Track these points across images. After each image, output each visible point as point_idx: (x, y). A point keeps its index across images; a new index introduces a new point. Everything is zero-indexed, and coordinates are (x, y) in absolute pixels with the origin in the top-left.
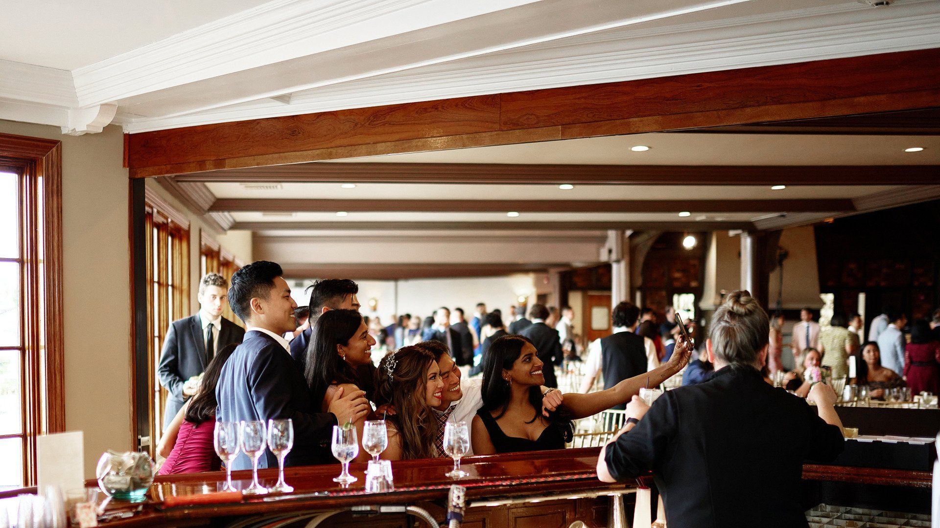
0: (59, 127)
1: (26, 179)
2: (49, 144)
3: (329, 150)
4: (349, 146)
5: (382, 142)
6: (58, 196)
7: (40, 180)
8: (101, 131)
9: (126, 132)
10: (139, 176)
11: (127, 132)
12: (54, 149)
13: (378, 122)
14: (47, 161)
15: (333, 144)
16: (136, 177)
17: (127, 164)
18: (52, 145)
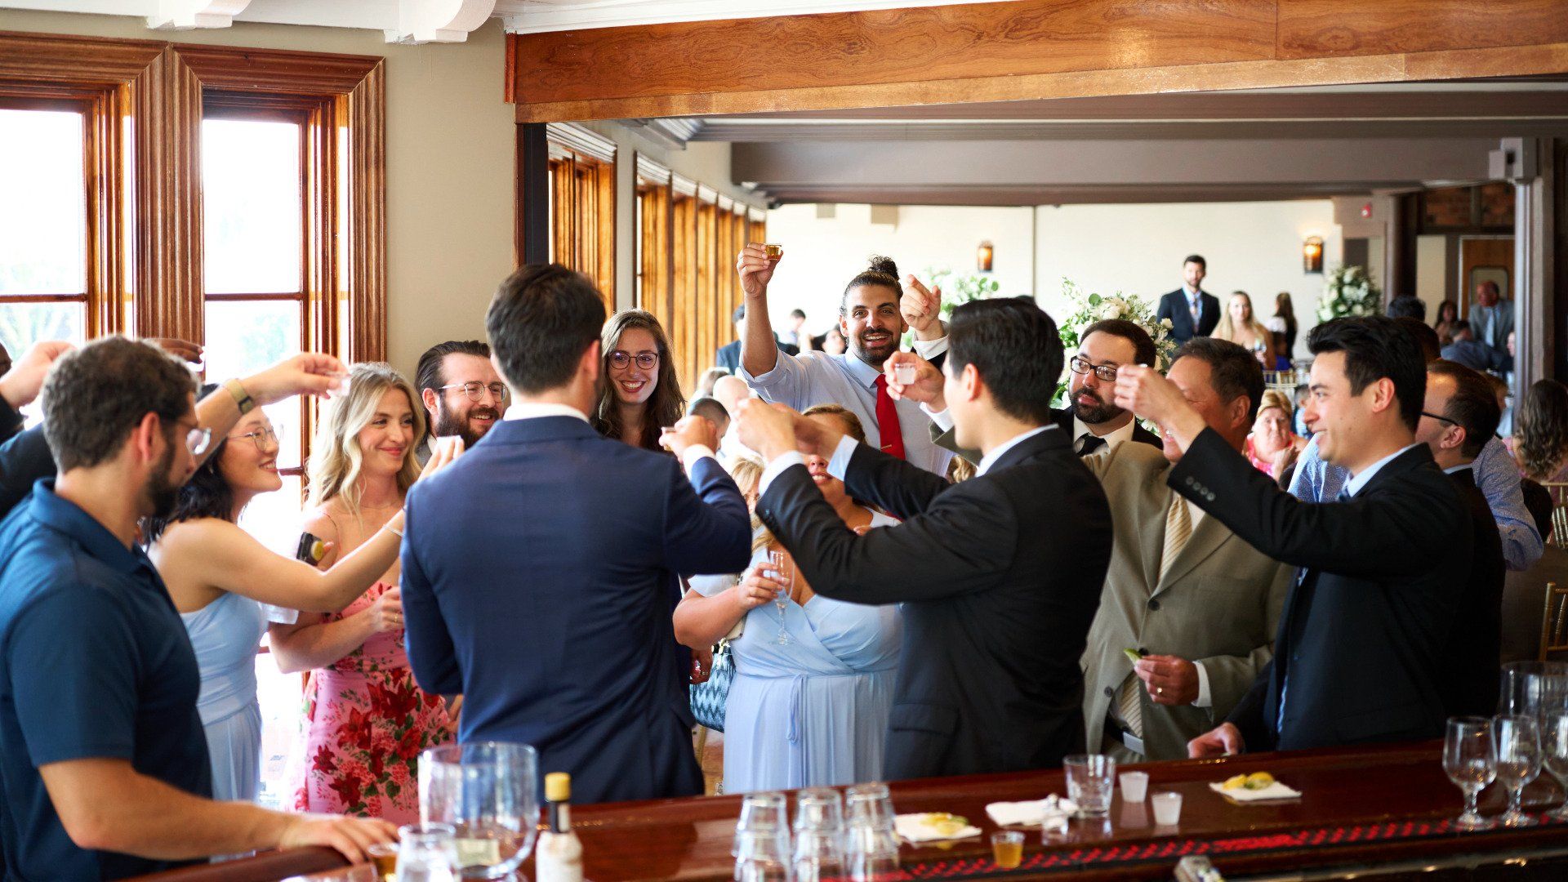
0: (381, 31)
1: (315, 132)
2: (362, 66)
3: (924, 85)
4: (962, 78)
5: (1032, 73)
6: (377, 168)
7: (344, 135)
8: (464, 38)
9: (510, 31)
10: (537, 120)
11: (513, 32)
12: (372, 75)
13: (1025, 32)
14: (357, 99)
15: (932, 74)
16: (530, 121)
17: (511, 98)
18: (368, 66)
